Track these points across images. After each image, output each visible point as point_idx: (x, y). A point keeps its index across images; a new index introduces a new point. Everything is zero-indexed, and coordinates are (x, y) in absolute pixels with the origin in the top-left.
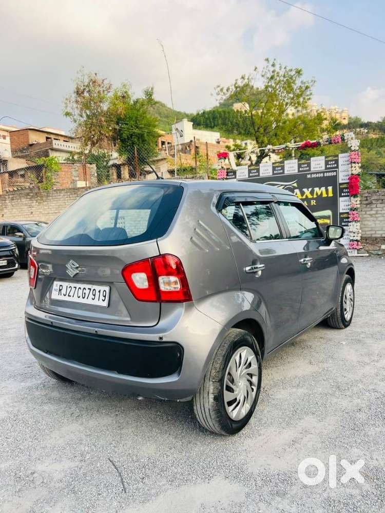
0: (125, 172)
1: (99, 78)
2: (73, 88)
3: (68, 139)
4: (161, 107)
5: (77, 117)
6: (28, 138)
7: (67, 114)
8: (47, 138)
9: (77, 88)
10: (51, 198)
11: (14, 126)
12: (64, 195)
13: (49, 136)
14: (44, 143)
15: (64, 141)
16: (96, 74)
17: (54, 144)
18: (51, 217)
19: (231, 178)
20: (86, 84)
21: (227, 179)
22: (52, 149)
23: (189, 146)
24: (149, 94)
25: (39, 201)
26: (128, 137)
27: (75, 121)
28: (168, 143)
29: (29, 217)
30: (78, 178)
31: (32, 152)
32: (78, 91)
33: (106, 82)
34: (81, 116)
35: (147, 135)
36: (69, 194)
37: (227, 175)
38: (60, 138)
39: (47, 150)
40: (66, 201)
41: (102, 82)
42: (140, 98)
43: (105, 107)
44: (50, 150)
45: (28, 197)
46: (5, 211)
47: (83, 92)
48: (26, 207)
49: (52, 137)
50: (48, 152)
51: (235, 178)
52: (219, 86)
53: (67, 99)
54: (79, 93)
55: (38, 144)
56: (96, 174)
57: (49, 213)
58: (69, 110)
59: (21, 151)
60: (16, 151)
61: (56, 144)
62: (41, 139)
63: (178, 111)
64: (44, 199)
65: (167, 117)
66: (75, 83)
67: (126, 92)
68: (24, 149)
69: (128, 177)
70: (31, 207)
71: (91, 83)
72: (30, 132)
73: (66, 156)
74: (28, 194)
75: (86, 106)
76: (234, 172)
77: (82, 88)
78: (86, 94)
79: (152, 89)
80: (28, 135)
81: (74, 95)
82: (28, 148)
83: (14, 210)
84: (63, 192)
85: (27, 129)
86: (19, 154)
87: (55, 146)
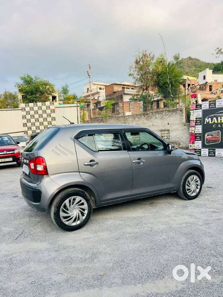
0: (162, 105)
1: (148, 53)
2: (134, 60)
3: (133, 87)
4: (196, 61)
5: (136, 76)
6: (113, 89)
7: (130, 75)
8: (123, 88)
9: (137, 60)
10: (108, 122)
11: (109, 83)
13: (124, 86)
14: (121, 91)
15: (132, 89)
16: (146, 51)
17: (125, 91)
19: (198, 109)
20: (141, 57)
21: (196, 109)
22: (125, 94)
23: (205, 86)
24: (176, 58)
26: (163, 84)
27: (134, 78)
28: (192, 85)
30: (132, 109)
31: (115, 96)
32: (136, 62)
33: (152, 55)
34: (138, 75)
35: (174, 82)
37: (196, 107)
38: (129, 87)
39: (122, 94)
41: (150, 55)
42: (171, 61)
43: (151, 68)
44: (123, 95)
47: (140, 62)
49: (126, 87)
50: (122, 96)
51: (201, 109)
52: (218, 48)
53: (130, 67)
54: (137, 62)
55: (118, 91)
56: (143, 107)
58: (132, 72)
59: (110, 96)
60: (108, 96)
61: (126, 91)
62: (120, 89)
63: (208, 62)
64: (105, 122)
65: (200, 67)
66: (135, 57)
67: (162, 59)
68: (111, 95)
69: (163, 107)
71: (143, 57)
72: (114, 86)
73: (130, 97)
75: (141, 69)
76: (201, 106)
77: (139, 60)
78: (141, 63)
79: (178, 54)
80: (113, 87)
81: (134, 64)
82: (113, 94)
85: (113, 84)
86: (109, 97)
87: (126, 92)
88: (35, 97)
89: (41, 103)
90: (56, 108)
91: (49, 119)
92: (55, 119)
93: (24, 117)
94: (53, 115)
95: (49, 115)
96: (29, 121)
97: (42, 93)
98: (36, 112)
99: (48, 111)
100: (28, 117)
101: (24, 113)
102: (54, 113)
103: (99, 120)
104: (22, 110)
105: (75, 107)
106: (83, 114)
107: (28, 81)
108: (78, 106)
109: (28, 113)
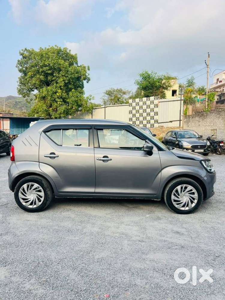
10: (208, 117)
12: (214, 115)
18: (207, 128)
25: (203, 119)
29: (198, 127)
36: (216, 114)
40: (214, 119)
45: (199, 116)
46: (189, 124)
48: (197, 122)
57: (206, 126)
64: (205, 117)
70: (199, 122)
74: (199, 115)
83: (193, 123)
84: (213, 113)
88: (150, 92)
89: (146, 98)
90: (159, 102)
91: (152, 114)
92: (157, 114)
93: (130, 112)
94: (156, 110)
95: (152, 110)
96: (134, 115)
97: (158, 88)
98: (148, 107)
99: (152, 106)
100: (134, 112)
101: (131, 108)
102: (157, 107)
103: (200, 115)
104: (129, 105)
105: (179, 101)
106: (186, 108)
107: (146, 77)
108: (182, 100)
109: (134, 108)
